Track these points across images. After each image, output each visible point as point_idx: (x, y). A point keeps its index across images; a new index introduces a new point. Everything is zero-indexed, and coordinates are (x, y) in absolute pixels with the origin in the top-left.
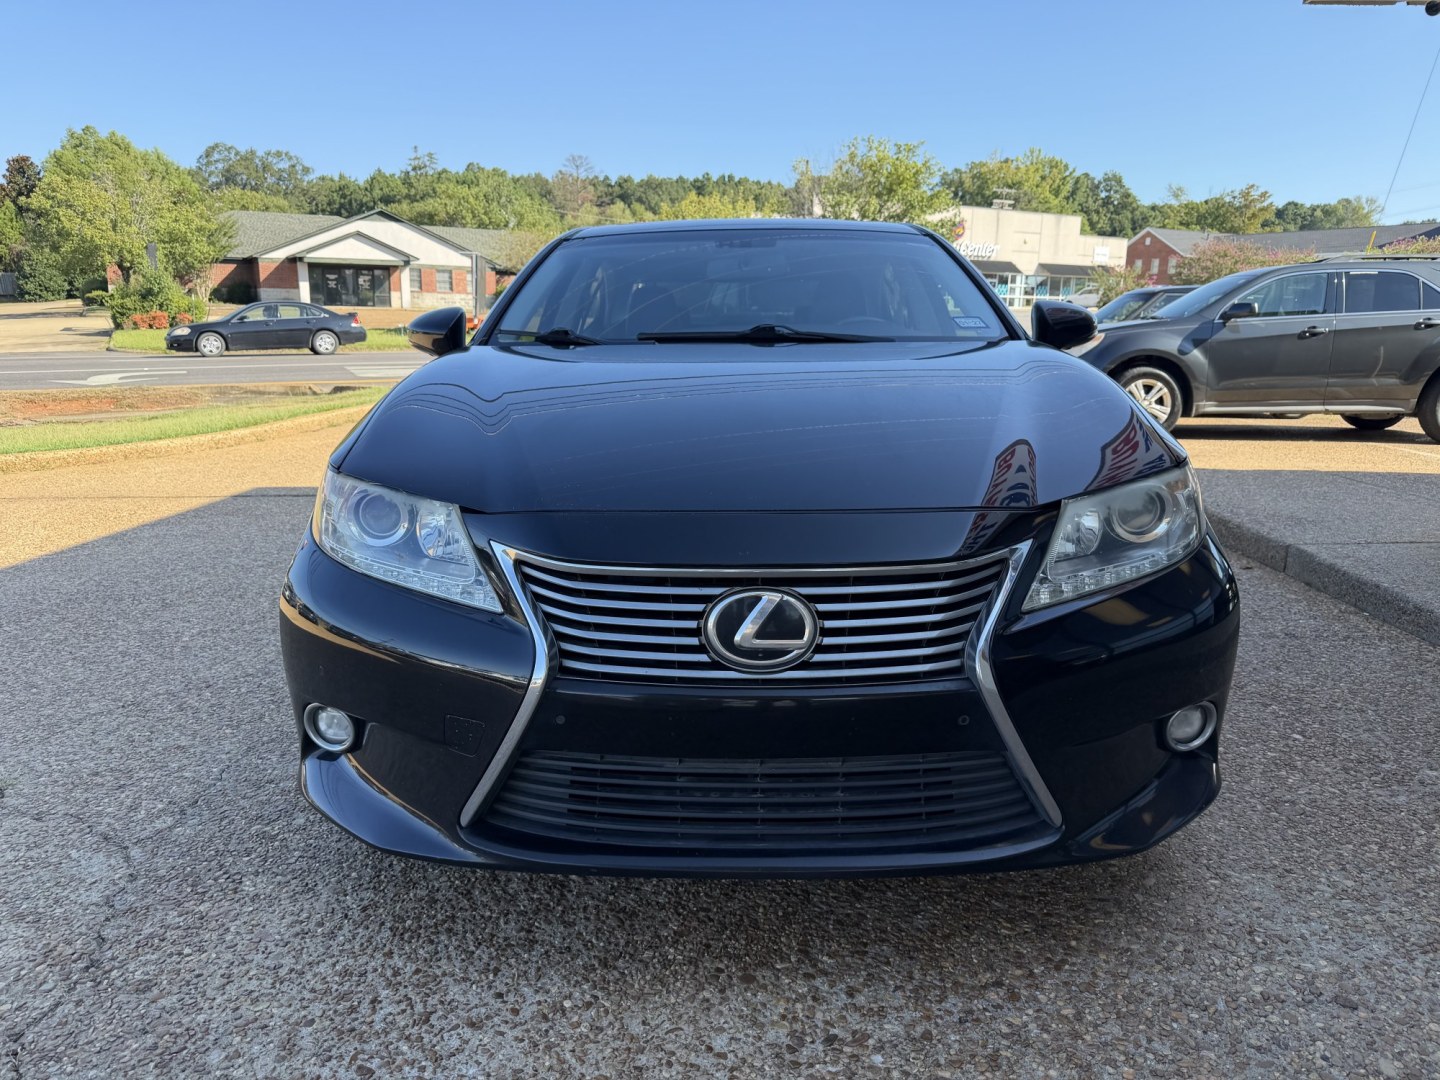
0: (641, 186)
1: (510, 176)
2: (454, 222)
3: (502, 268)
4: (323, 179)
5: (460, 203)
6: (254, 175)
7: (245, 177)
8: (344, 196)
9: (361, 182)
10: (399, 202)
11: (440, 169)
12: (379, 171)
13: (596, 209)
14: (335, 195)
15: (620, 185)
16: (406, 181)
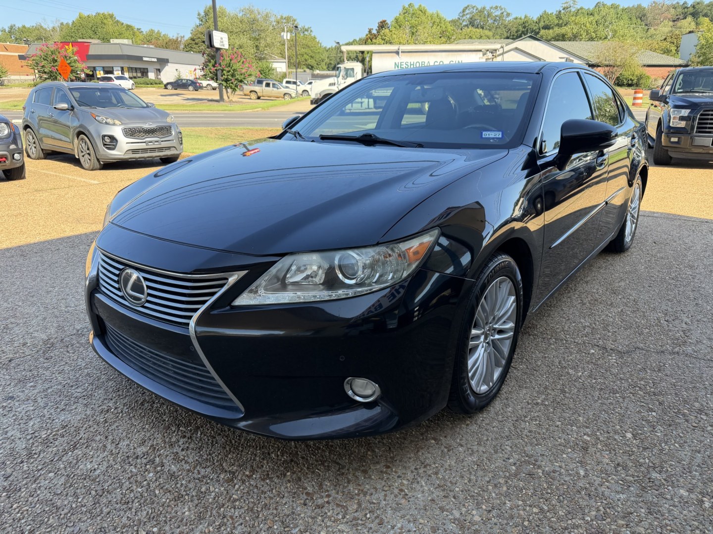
0: (709, 6)
1: (621, 7)
2: (575, 38)
3: (593, 63)
4: (516, 18)
5: (581, 27)
6: (483, 19)
7: (478, 21)
8: (524, 27)
9: (535, 19)
10: (553, 28)
11: (579, 7)
12: (545, 12)
13: (671, 23)
14: (520, 27)
15: (694, 7)
16: (559, 17)
